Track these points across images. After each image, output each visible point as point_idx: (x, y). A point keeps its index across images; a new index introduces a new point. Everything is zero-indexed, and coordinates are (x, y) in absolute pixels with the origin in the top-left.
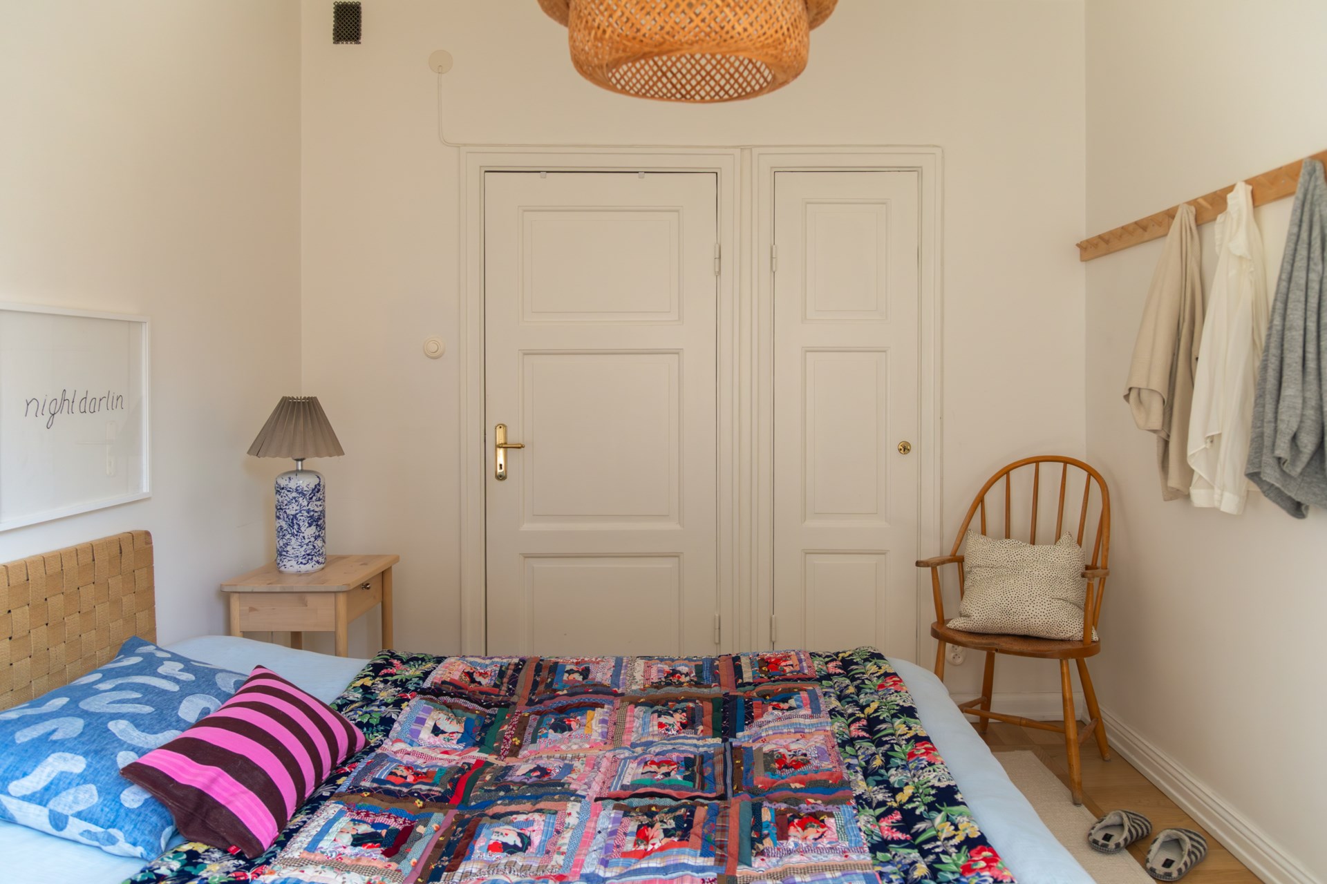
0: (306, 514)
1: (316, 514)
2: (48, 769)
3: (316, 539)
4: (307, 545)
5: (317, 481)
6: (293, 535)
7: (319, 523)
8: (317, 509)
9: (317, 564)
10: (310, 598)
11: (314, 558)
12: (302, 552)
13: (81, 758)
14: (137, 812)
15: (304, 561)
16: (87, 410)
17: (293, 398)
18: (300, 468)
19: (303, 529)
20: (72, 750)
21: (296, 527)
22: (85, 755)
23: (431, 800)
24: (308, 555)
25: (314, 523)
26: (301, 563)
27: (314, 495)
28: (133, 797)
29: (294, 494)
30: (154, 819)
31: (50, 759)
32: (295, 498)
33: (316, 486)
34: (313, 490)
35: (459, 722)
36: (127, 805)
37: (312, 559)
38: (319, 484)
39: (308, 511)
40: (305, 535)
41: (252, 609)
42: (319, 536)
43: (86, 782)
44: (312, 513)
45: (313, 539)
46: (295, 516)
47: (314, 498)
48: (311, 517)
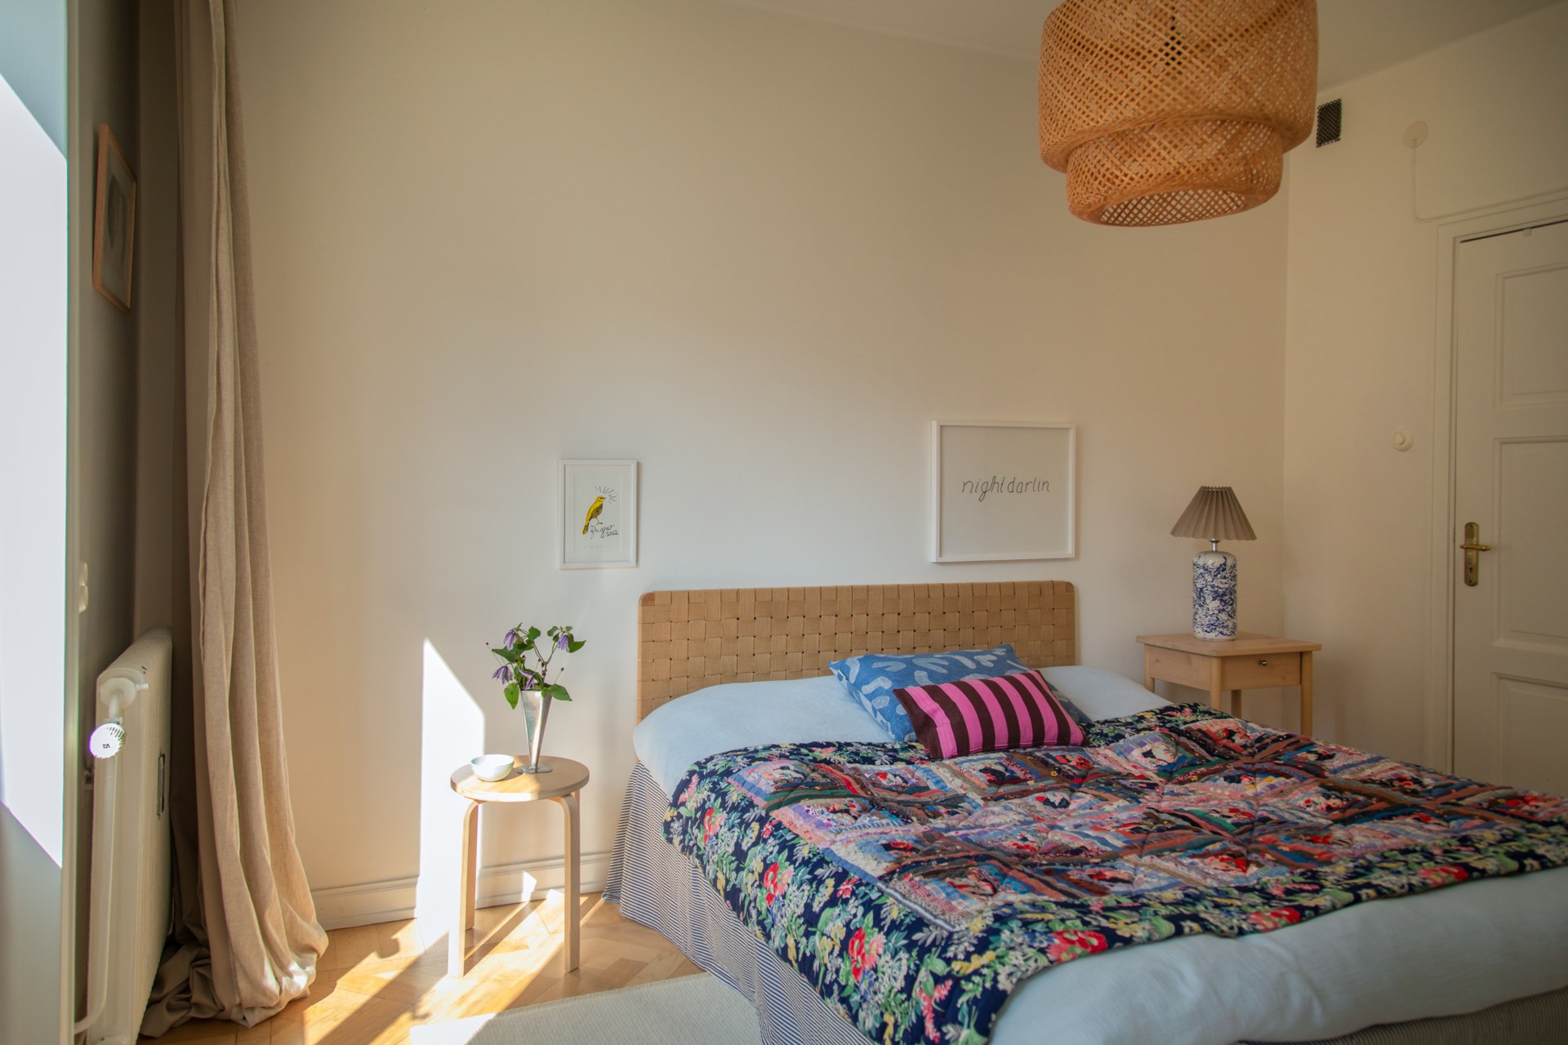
0: (1210, 588)
1: (1220, 590)
2: (876, 683)
3: (1220, 612)
4: (1211, 616)
5: (1223, 561)
6: (1201, 606)
7: (1224, 598)
8: (1221, 586)
9: (1221, 635)
10: (1194, 659)
11: (1218, 629)
12: (1206, 621)
13: (890, 682)
14: (901, 717)
15: (1208, 630)
16: (1015, 490)
17: (1209, 488)
18: (1214, 549)
19: (1208, 601)
20: (889, 677)
21: (1202, 599)
22: (893, 681)
23: (1063, 775)
24: (1212, 625)
25: (1219, 598)
26: (1206, 631)
27: (1219, 573)
28: (901, 710)
29: (1202, 571)
30: (907, 724)
31: (879, 679)
32: (1201, 574)
33: (1221, 565)
34: (1218, 568)
35: (1175, 755)
36: (897, 712)
37: (1215, 629)
38: (1225, 564)
39: (1213, 587)
40: (1210, 607)
41: (1157, 661)
42: (1223, 610)
43: (887, 695)
44: (1216, 589)
45: (1216, 612)
46: (1201, 589)
47: (1219, 576)
48: (1216, 592)
